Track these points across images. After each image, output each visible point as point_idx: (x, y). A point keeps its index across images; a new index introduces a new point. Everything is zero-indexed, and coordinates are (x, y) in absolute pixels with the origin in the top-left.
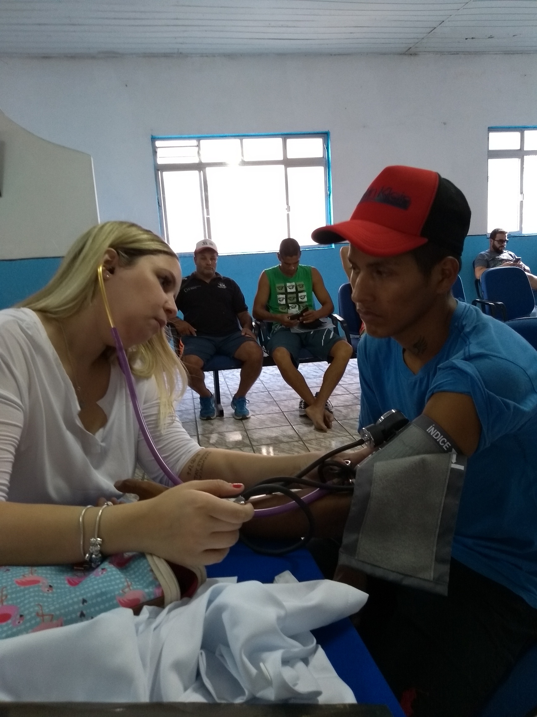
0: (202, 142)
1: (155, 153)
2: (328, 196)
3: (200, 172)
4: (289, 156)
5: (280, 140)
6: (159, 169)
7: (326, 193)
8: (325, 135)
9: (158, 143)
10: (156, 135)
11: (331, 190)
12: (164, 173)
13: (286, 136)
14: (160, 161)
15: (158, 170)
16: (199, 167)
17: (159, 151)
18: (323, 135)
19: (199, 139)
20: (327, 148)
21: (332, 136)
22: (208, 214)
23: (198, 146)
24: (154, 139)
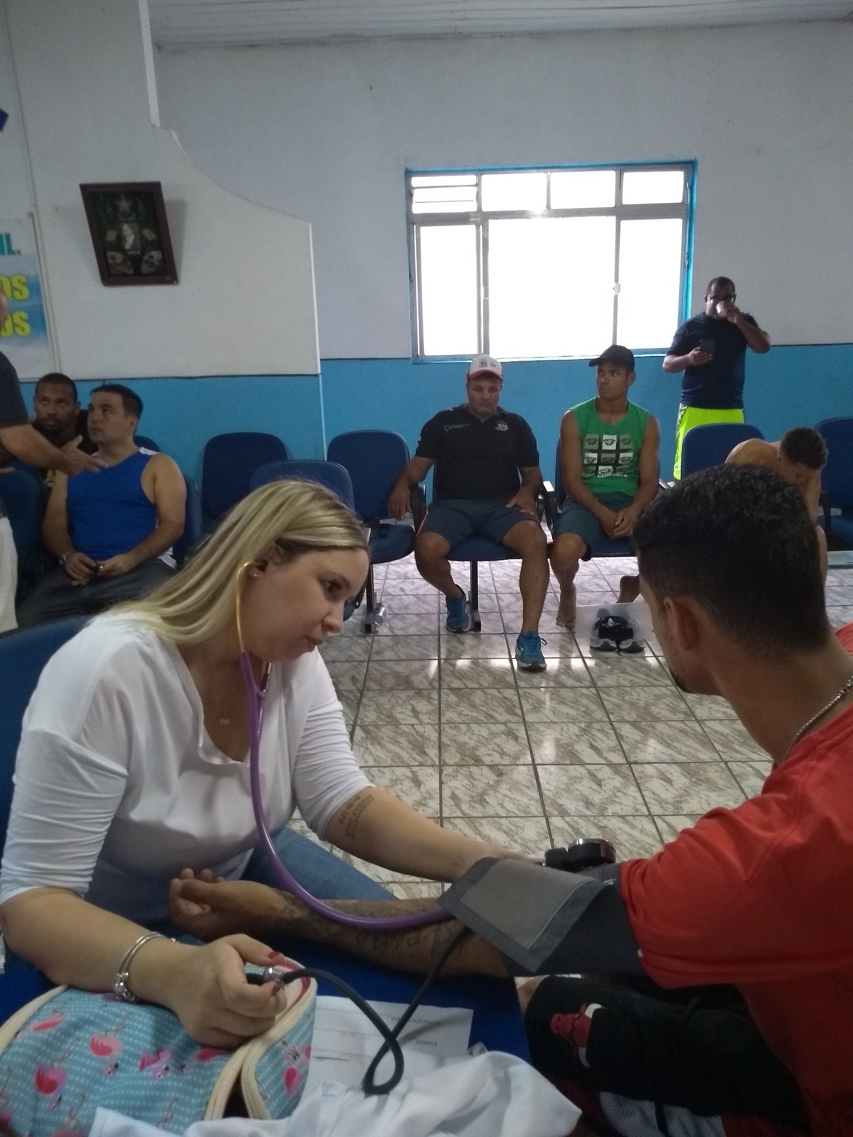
0: (486, 178)
1: (409, 195)
2: (685, 268)
3: (478, 226)
4: (626, 201)
5: (610, 175)
6: (414, 222)
7: (683, 263)
8: (689, 166)
9: (416, 181)
10: (412, 167)
11: (692, 259)
12: (422, 228)
13: (622, 168)
14: (417, 209)
15: (414, 224)
16: (478, 219)
17: (416, 193)
18: (685, 165)
19: (479, 172)
20: (691, 188)
21: (700, 167)
22: (487, 295)
23: (478, 185)
24: (409, 174)
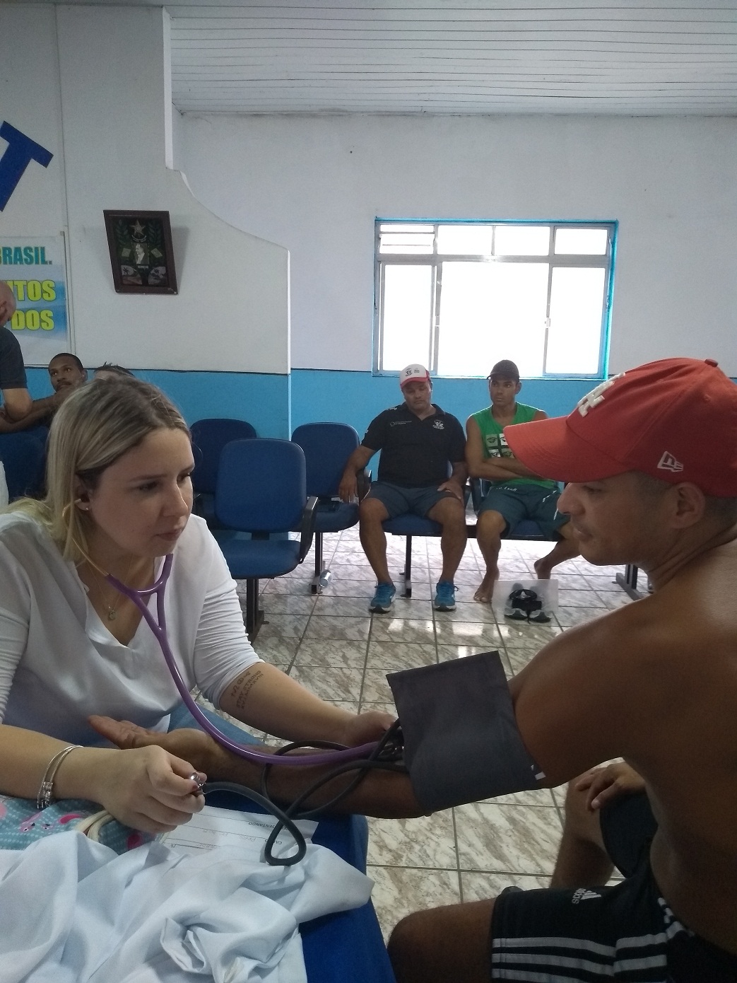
0: (441, 228)
1: (378, 239)
2: (607, 308)
3: (433, 266)
4: (558, 251)
5: (546, 230)
7: (604, 304)
8: (611, 226)
9: (383, 228)
10: (382, 216)
11: (612, 301)
12: (387, 266)
13: (556, 224)
14: (383, 250)
15: (380, 262)
16: (433, 260)
17: (383, 237)
18: (608, 225)
19: (437, 223)
20: (613, 243)
21: (621, 226)
22: (438, 323)
23: (435, 233)
24: (378, 222)
